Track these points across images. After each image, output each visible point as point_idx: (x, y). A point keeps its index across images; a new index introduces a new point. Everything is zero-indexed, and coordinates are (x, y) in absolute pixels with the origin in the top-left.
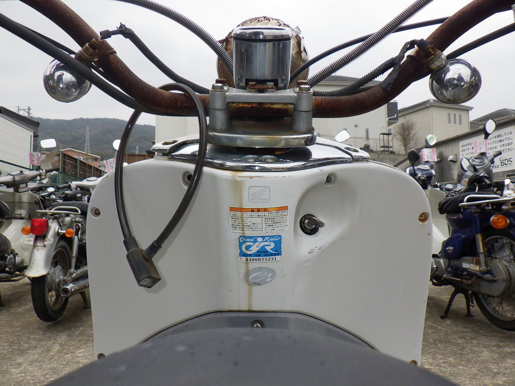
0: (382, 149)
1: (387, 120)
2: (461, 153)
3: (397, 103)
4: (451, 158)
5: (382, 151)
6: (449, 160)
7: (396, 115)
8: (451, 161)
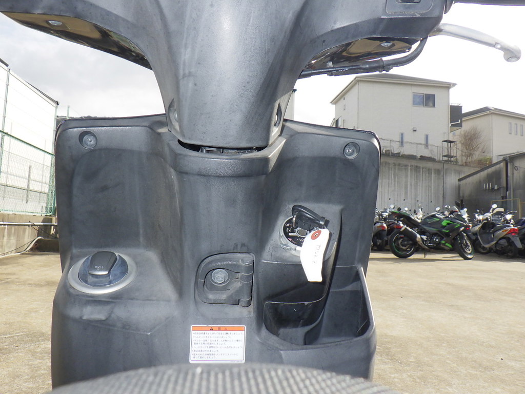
0: (446, 158)
1: (450, 125)
3: (461, 107)
5: (446, 161)
7: (460, 121)
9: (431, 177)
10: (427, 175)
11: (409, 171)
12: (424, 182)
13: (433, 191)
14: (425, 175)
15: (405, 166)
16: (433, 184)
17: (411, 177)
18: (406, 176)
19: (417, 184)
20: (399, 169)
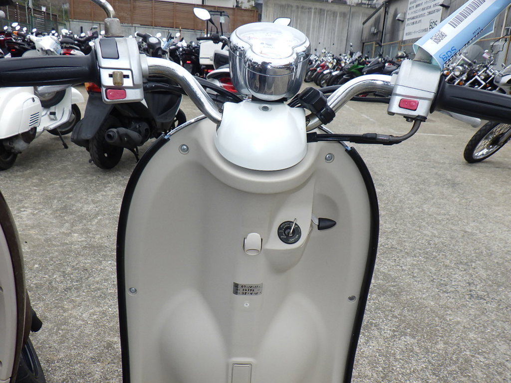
2: (409, 11)
4: (399, 16)
6: (397, 18)
8: (398, 20)
9: (336, 19)
10: (332, 18)
11: (313, 14)
12: (327, 25)
13: (336, 34)
14: (330, 17)
15: (309, 9)
16: (337, 27)
17: (314, 20)
18: (309, 19)
19: (320, 27)
20: (302, 12)
